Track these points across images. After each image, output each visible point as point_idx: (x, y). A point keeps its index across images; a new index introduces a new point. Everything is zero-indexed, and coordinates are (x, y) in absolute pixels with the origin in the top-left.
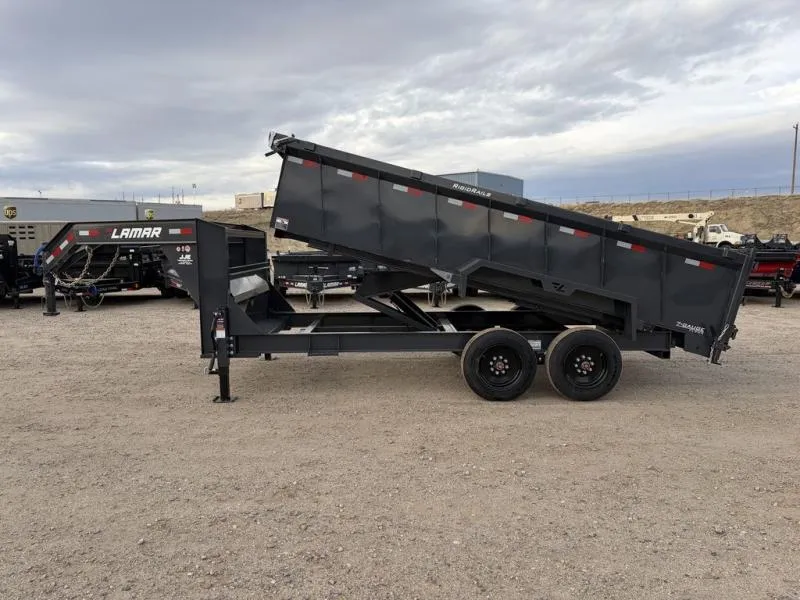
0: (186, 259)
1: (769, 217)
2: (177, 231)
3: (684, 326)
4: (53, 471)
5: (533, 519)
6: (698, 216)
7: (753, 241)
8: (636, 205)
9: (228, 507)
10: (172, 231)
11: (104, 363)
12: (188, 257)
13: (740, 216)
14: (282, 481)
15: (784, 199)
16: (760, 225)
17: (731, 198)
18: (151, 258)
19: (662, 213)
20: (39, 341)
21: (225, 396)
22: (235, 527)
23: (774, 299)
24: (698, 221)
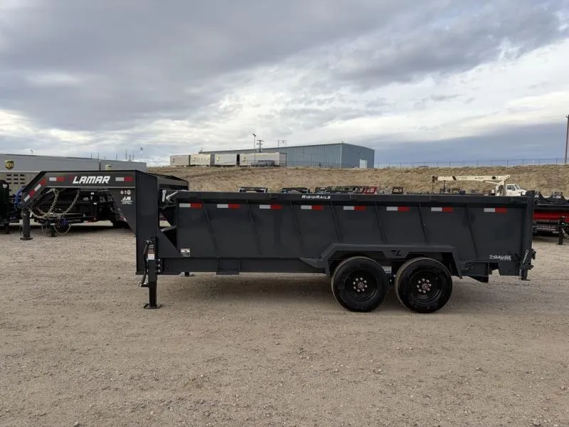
0: (127, 200)
1: (549, 180)
2: (122, 179)
3: (496, 257)
4: (15, 362)
5: (389, 411)
6: (499, 178)
7: (538, 196)
8: (455, 169)
9: (148, 395)
10: (118, 179)
11: (64, 276)
12: (129, 198)
13: (528, 180)
14: (191, 373)
15: (559, 167)
16: (542, 185)
17: (522, 166)
18: (106, 198)
19: (473, 175)
20: (20, 258)
21: (153, 304)
22: (152, 413)
23: (558, 239)
24: (499, 181)
